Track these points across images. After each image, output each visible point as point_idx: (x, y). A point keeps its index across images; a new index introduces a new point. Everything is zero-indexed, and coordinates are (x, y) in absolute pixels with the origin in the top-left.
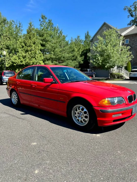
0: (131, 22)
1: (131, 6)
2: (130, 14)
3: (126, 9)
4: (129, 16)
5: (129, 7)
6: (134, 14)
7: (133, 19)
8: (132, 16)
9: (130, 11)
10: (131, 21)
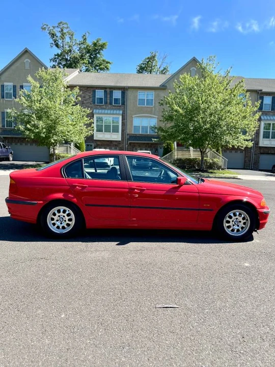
0: (57, 57)
1: (54, 27)
2: (55, 42)
3: (47, 29)
4: (52, 44)
5: (51, 28)
6: (60, 42)
7: (59, 52)
8: (57, 45)
9: (53, 35)
10: (55, 55)
